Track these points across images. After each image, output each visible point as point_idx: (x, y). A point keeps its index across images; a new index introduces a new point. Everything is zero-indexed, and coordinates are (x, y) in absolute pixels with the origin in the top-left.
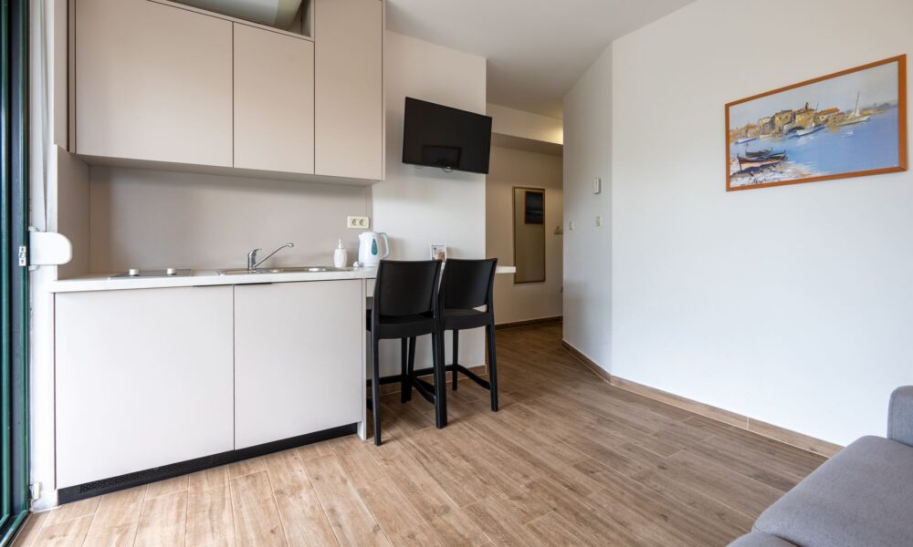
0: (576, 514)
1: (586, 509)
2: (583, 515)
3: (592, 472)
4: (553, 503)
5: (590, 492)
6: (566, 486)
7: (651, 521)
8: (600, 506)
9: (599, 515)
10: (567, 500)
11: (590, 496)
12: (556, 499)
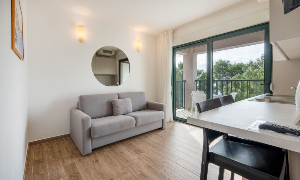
0: (150, 160)
1: (147, 161)
2: (149, 160)
3: (141, 175)
4: (156, 162)
5: (144, 167)
6: (151, 168)
7: (132, 160)
8: (143, 162)
9: (144, 160)
10: (153, 163)
11: (145, 165)
12: (155, 163)
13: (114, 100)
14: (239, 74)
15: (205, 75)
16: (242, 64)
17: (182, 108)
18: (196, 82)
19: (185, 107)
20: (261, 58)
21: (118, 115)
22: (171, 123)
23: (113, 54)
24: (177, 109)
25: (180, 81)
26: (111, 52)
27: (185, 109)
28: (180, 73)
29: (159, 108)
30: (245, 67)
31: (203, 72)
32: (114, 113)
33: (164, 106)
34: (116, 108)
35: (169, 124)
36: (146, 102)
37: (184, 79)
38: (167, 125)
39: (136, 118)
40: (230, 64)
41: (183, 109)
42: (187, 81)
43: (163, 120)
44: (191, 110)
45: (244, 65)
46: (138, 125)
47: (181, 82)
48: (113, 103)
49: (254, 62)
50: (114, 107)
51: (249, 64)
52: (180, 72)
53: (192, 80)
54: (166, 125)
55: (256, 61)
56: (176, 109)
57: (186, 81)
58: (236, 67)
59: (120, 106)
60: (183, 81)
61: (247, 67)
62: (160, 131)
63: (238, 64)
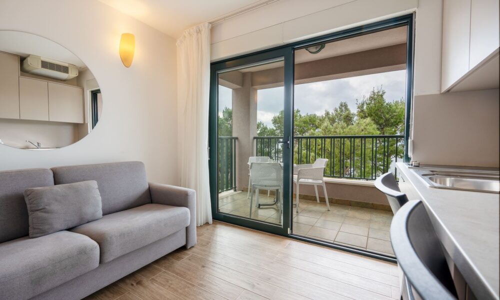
13: (32, 191)
14: (312, 131)
15: (264, 131)
16: (315, 115)
17: (230, 190)
18: (255, 140)
19: (235, 188)
20: (340, 108)
21: (44, 233)
22: (208, 227)
23: (72, 74)
24: (221, 192)
25: (227, 139)
26: (65, 69)
27: (235, 191)
28: (226, 126)
29: (178, 200)
30: (320, 120)
31: (262, 126)
32: (30, 229)
33: (190, 194)
34: (40, 214)
35: (204, 230)
36: (147, 186)
37: (234, 135)
38: (198, 235)
39: (101, 240)
40: (300, 116)
41: (232, 191)
42: (239, 138)
43: (187, 228)
44: (248, 191)
45: (318, 117)
46: (109, 258)
47: (229, 140)
48: (27, 200)
49: (331, 113)
50: (30, 213)
51: (324, 116)
52: (227, 124)
53: (249, 137)
54: (194, 238)
55: (333, 112)
56: (218, 193)
57: (237, 138)
58: (308, 120)
59: (55, 207)
60: (231, 139)
61: (322, 120)
62: (179, 255)
63: (311, 115)
